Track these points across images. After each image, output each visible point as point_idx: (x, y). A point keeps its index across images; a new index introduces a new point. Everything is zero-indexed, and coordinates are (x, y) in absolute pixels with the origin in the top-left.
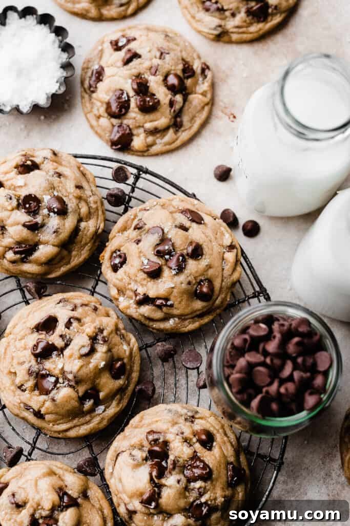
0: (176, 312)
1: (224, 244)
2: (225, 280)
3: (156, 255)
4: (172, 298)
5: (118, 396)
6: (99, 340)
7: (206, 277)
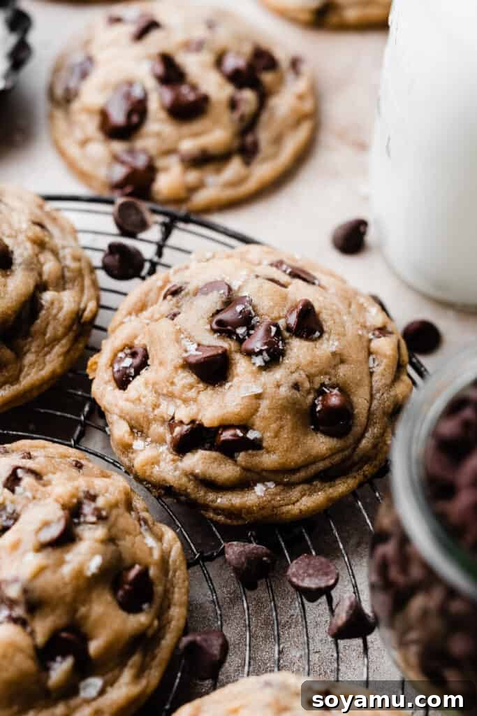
0: (268, 460)
1: (368, 324)
2: (378, 395)
3: (215, 331)
4: (258, 422)
5: (136, 659)
6: (85, 516)
7: (334, 380)
